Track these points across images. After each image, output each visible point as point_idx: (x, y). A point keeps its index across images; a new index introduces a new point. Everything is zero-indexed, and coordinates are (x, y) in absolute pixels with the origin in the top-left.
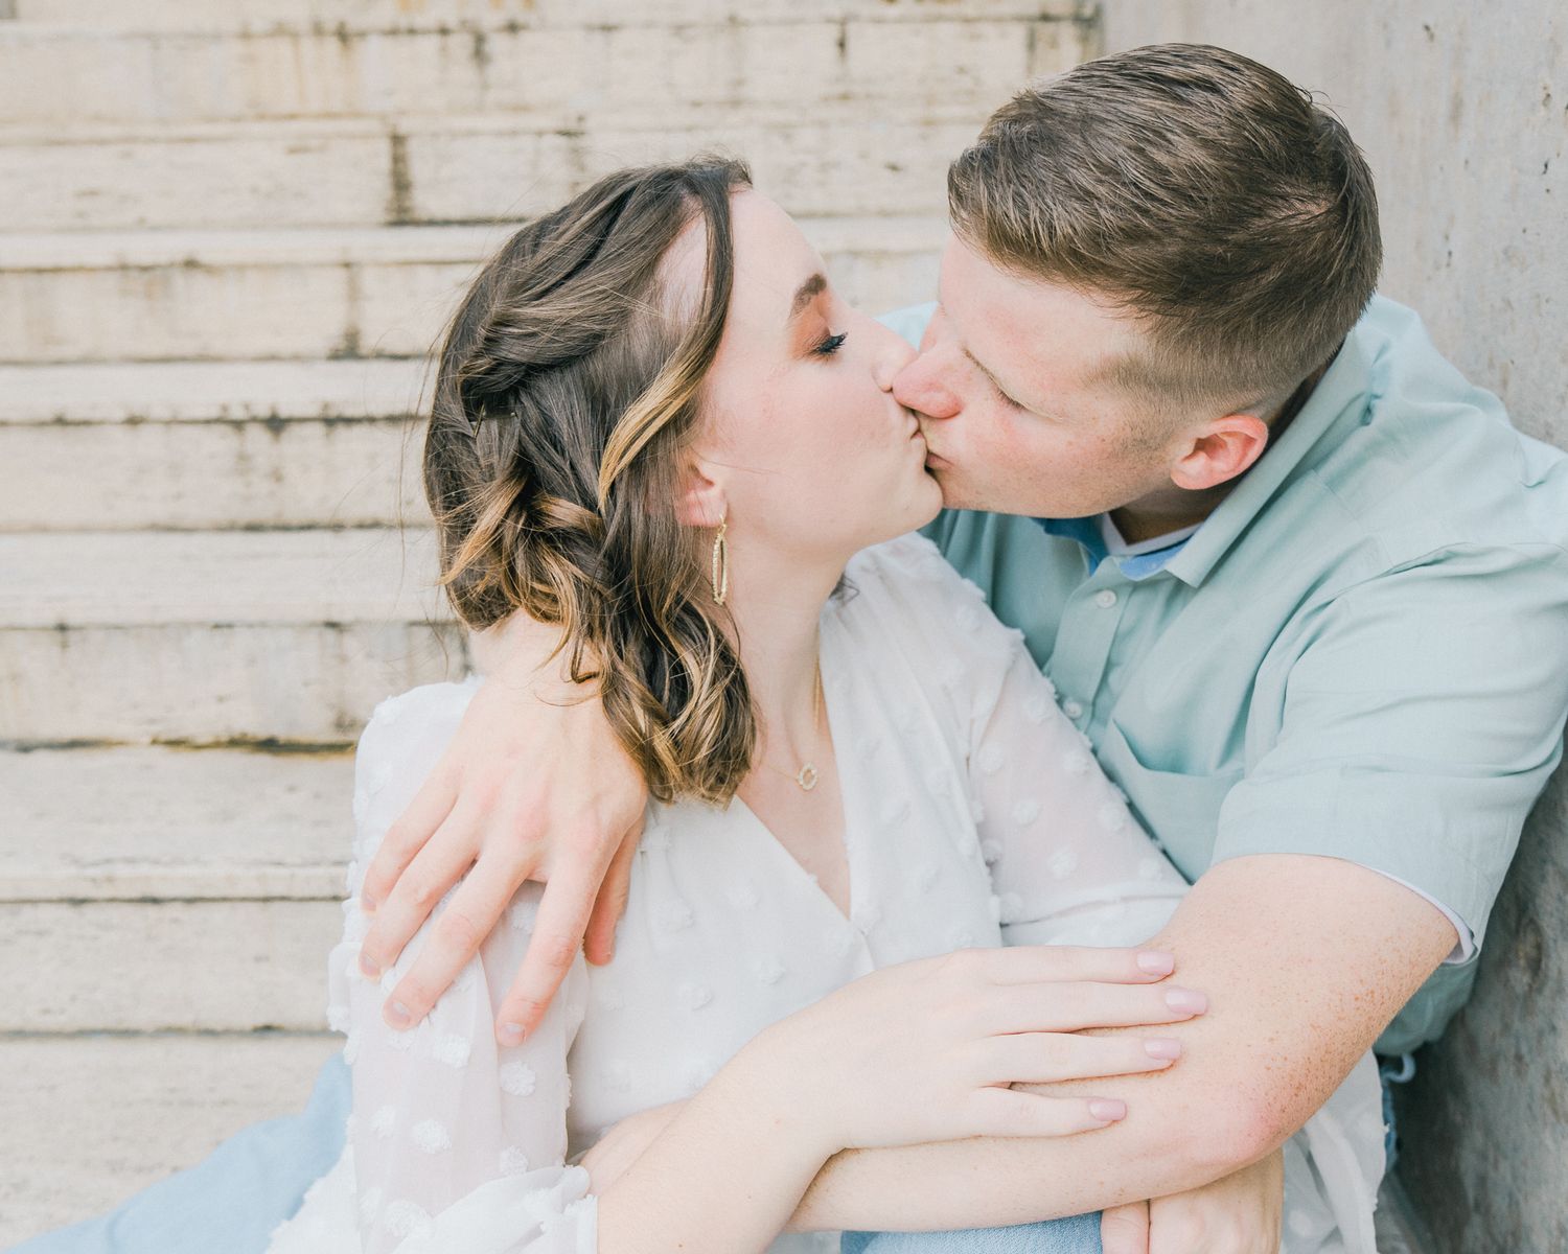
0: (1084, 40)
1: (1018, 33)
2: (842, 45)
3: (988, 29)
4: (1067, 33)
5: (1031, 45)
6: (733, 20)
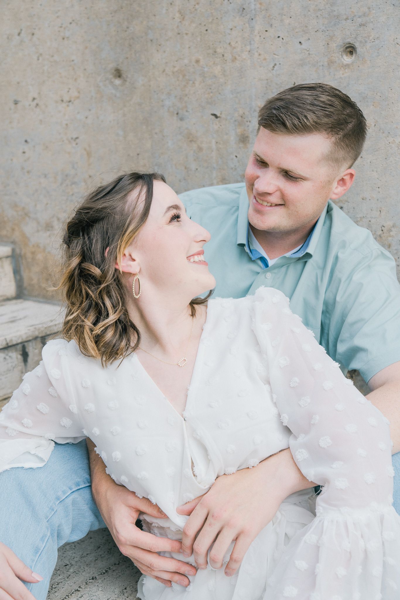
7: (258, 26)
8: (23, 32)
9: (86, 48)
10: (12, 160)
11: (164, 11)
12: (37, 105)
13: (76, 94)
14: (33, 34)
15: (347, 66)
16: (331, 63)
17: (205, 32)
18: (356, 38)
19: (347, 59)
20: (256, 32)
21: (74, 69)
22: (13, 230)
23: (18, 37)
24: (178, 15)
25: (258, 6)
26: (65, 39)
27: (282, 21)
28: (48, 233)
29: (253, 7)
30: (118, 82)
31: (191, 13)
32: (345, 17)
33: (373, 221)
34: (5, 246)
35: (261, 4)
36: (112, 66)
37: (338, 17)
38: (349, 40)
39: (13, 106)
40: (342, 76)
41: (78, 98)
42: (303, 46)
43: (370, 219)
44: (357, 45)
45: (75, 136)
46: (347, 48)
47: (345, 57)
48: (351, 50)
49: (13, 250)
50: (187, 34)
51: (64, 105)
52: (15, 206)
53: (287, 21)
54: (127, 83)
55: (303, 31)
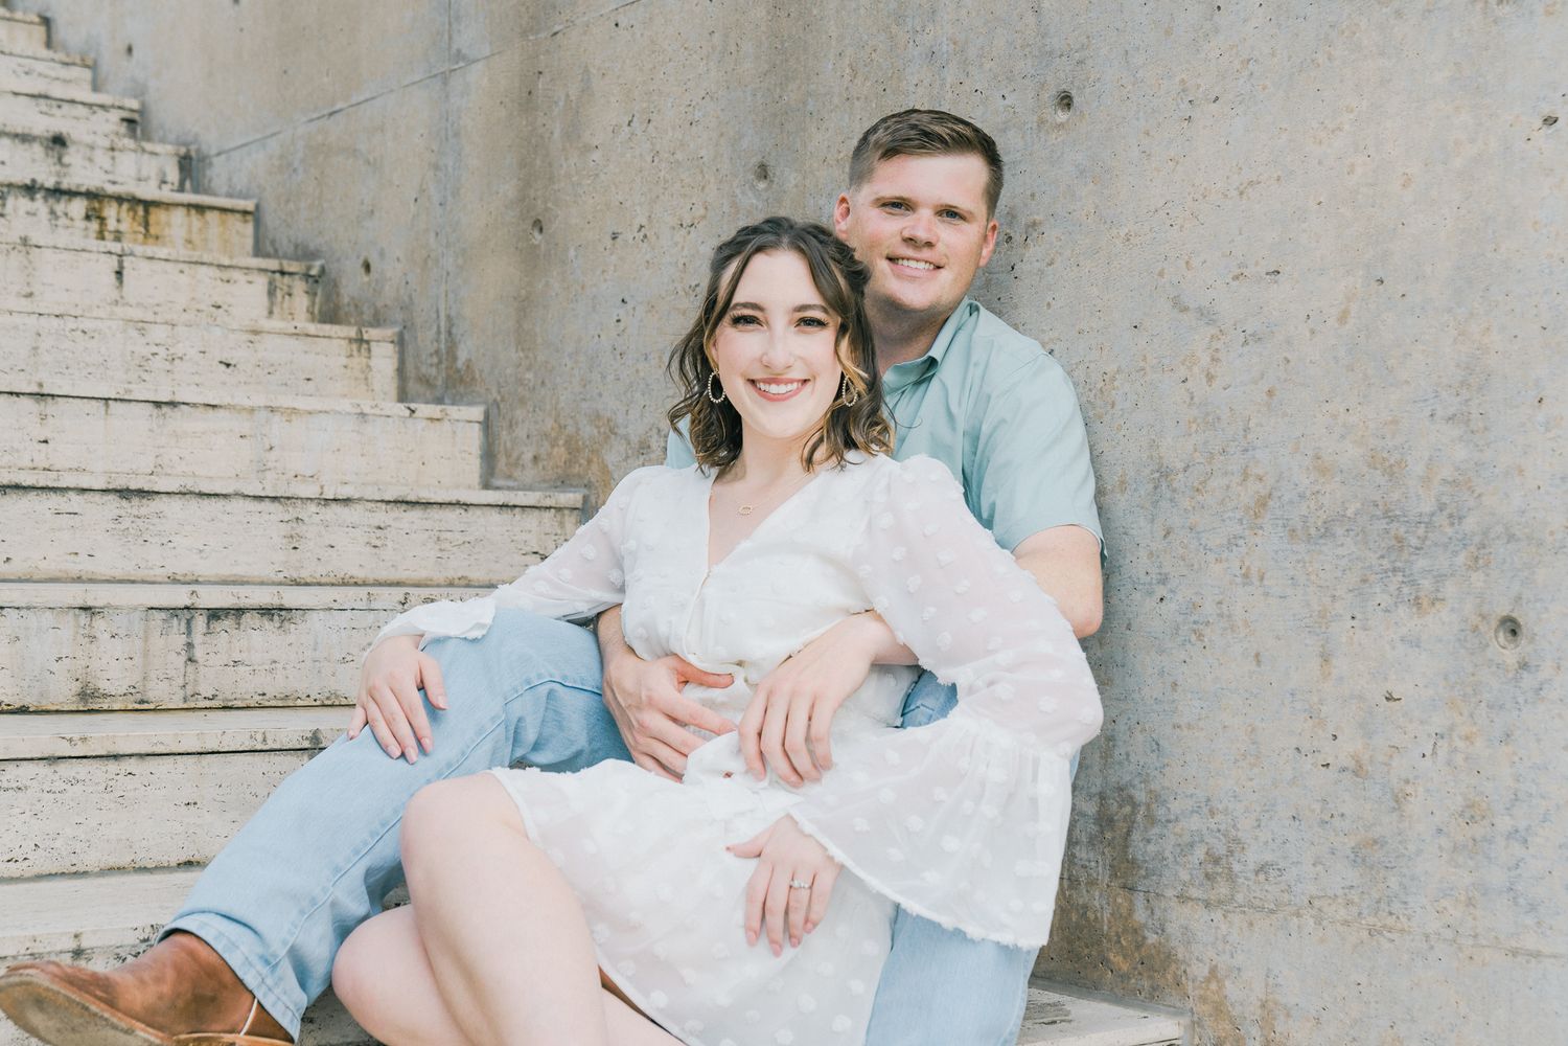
0: (311, 294)
1: (261, 282)
2: (119, 274)
3: (236, 275)
4: (299, 286)
5: (271, 293)
6: (25, 241)
7: (950, 75)
8: (635, 119)
9: (722, 135)
10: (599, 336)
11: (830, 67)
12: (645, 236)
13: (702, 212)
14: (649, 121)
15: (1060, 126)
16: (1042, 122)
17: (883, 93)
18: (1072, 83)
19: (1062, 116)
20: (948, 86)
21: (702, 172)
22: (589, 462)
23: (627, 129)
24: (848, 70)
25: (952, 46)
26: (694, 124)
27: (981, 66)
28: (642, 458)
29: (945, 48)
30: (762, 185)
31: (865, 65)
32: (1059, 53)
33: (1092, 366)
34: (575, 492)
35: (955, 43)
36: (755, 160)
37: (1051, 53)
38: (1064, 87)
39: (608, 242)
40: (1054, 141)
41: (704, 217)
42: (1007, 102)
43: (1087, 364)
44: (1074, 93)
45: (693, 285)
46: (1063, 99)
47: (1060, 112)
48: (1066, 101)
49: (586, 499)
50: (858, 99)
51: (683, 232)
52: (596, 417)
53: (987, 66)
54: (774, 186)
55: (1007, 78)
